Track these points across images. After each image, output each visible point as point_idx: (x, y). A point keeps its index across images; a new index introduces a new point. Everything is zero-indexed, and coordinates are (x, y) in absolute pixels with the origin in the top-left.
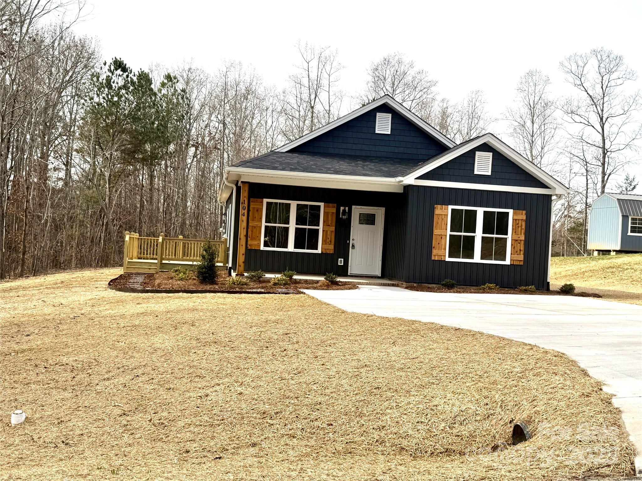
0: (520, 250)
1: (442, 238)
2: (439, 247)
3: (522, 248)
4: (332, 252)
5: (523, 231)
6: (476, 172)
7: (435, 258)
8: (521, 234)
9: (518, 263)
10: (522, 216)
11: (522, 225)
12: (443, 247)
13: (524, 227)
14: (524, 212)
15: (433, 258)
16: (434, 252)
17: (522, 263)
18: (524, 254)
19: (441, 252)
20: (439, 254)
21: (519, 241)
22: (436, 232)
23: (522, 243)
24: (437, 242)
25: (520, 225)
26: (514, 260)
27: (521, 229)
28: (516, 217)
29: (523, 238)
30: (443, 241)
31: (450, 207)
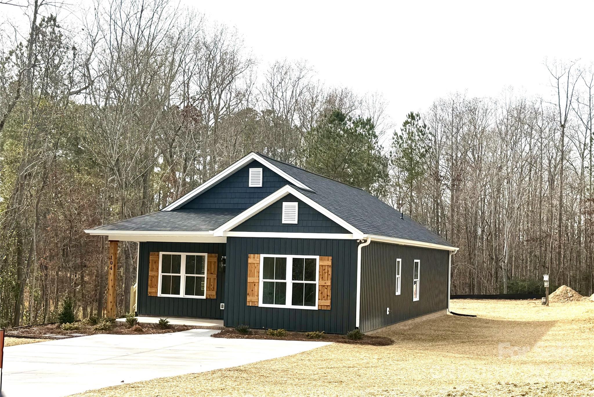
0: (327, 295)
1: (255, 285)
2: (253, 294)
3: (329, 294)
4: (215, 297)
5: (330, 277)
6: (283, 222)
7: (249, 304)
8: (328, 280)
9: (325, 308)
10: (328, 262)
11: (328, 271)
12: (256, 294)
13: (330, 273)
14: (330, 258)
15: (248, 305)
16: (249, 298)
17: (329, 308)
18: (331, 299)
19: (254, 299)
20: (253, 301)
21: (326, 287)
22: (250, 280)
23: (329, 288)
24: (250, 289)
25: (326, 271)
26: (321, 305)
27: (328, 275)
28: (322, 264)
29: (329, 283)
30: (256, 288)
31: (262, 256)
